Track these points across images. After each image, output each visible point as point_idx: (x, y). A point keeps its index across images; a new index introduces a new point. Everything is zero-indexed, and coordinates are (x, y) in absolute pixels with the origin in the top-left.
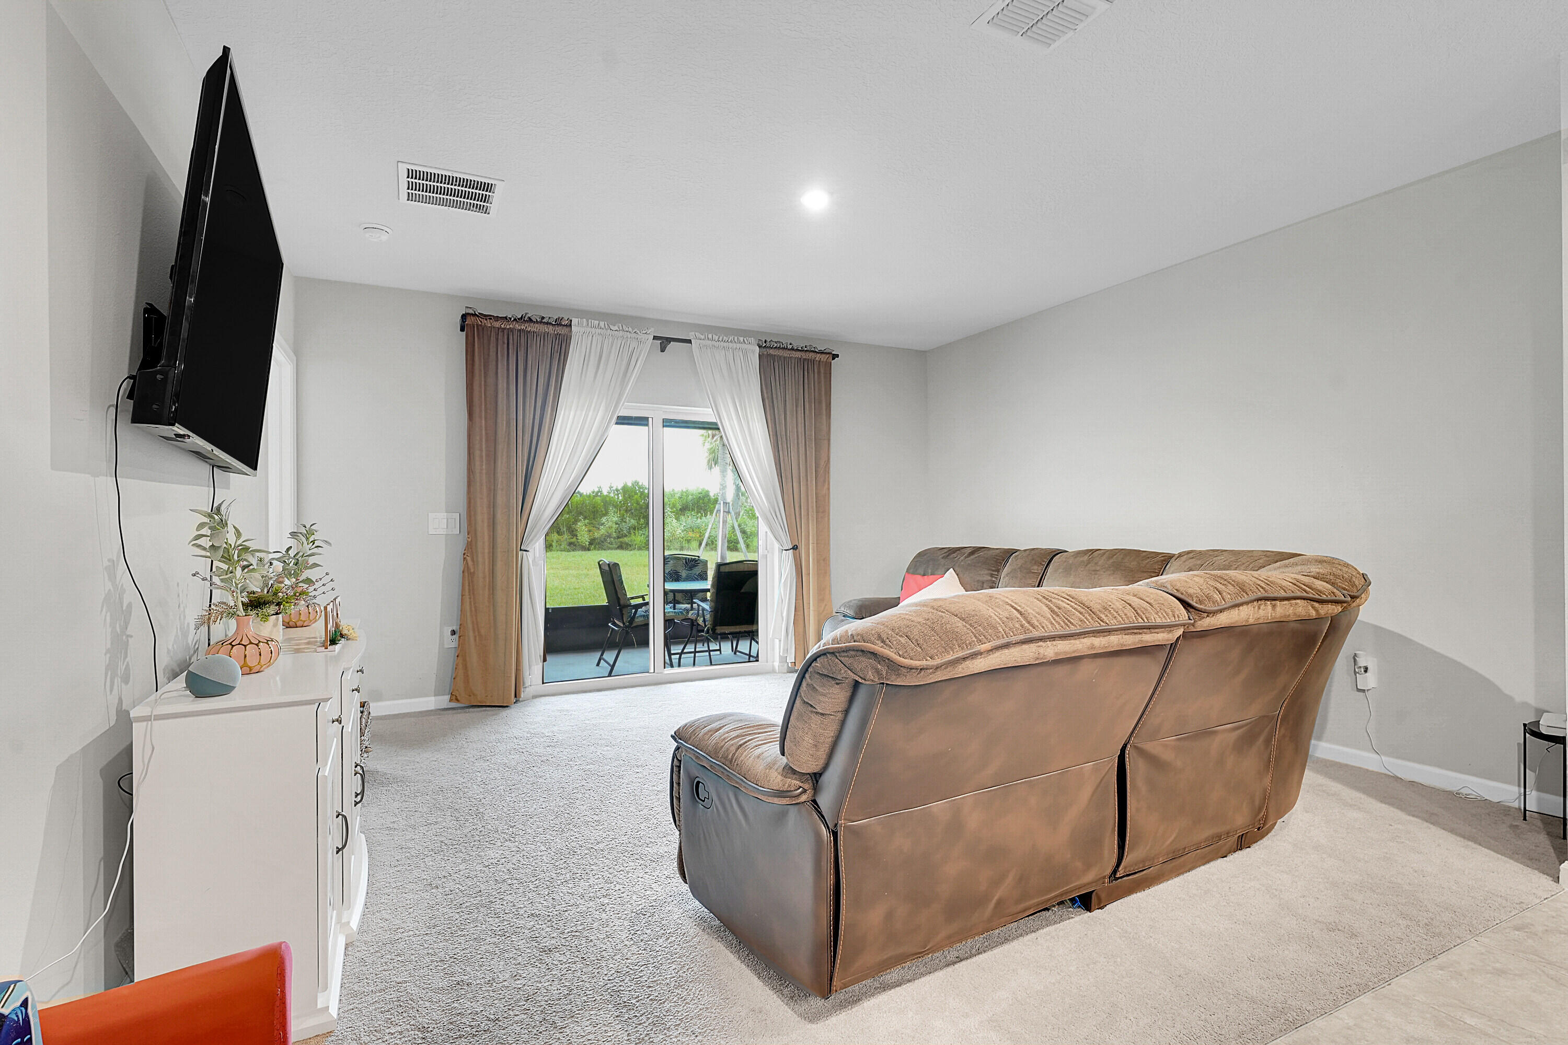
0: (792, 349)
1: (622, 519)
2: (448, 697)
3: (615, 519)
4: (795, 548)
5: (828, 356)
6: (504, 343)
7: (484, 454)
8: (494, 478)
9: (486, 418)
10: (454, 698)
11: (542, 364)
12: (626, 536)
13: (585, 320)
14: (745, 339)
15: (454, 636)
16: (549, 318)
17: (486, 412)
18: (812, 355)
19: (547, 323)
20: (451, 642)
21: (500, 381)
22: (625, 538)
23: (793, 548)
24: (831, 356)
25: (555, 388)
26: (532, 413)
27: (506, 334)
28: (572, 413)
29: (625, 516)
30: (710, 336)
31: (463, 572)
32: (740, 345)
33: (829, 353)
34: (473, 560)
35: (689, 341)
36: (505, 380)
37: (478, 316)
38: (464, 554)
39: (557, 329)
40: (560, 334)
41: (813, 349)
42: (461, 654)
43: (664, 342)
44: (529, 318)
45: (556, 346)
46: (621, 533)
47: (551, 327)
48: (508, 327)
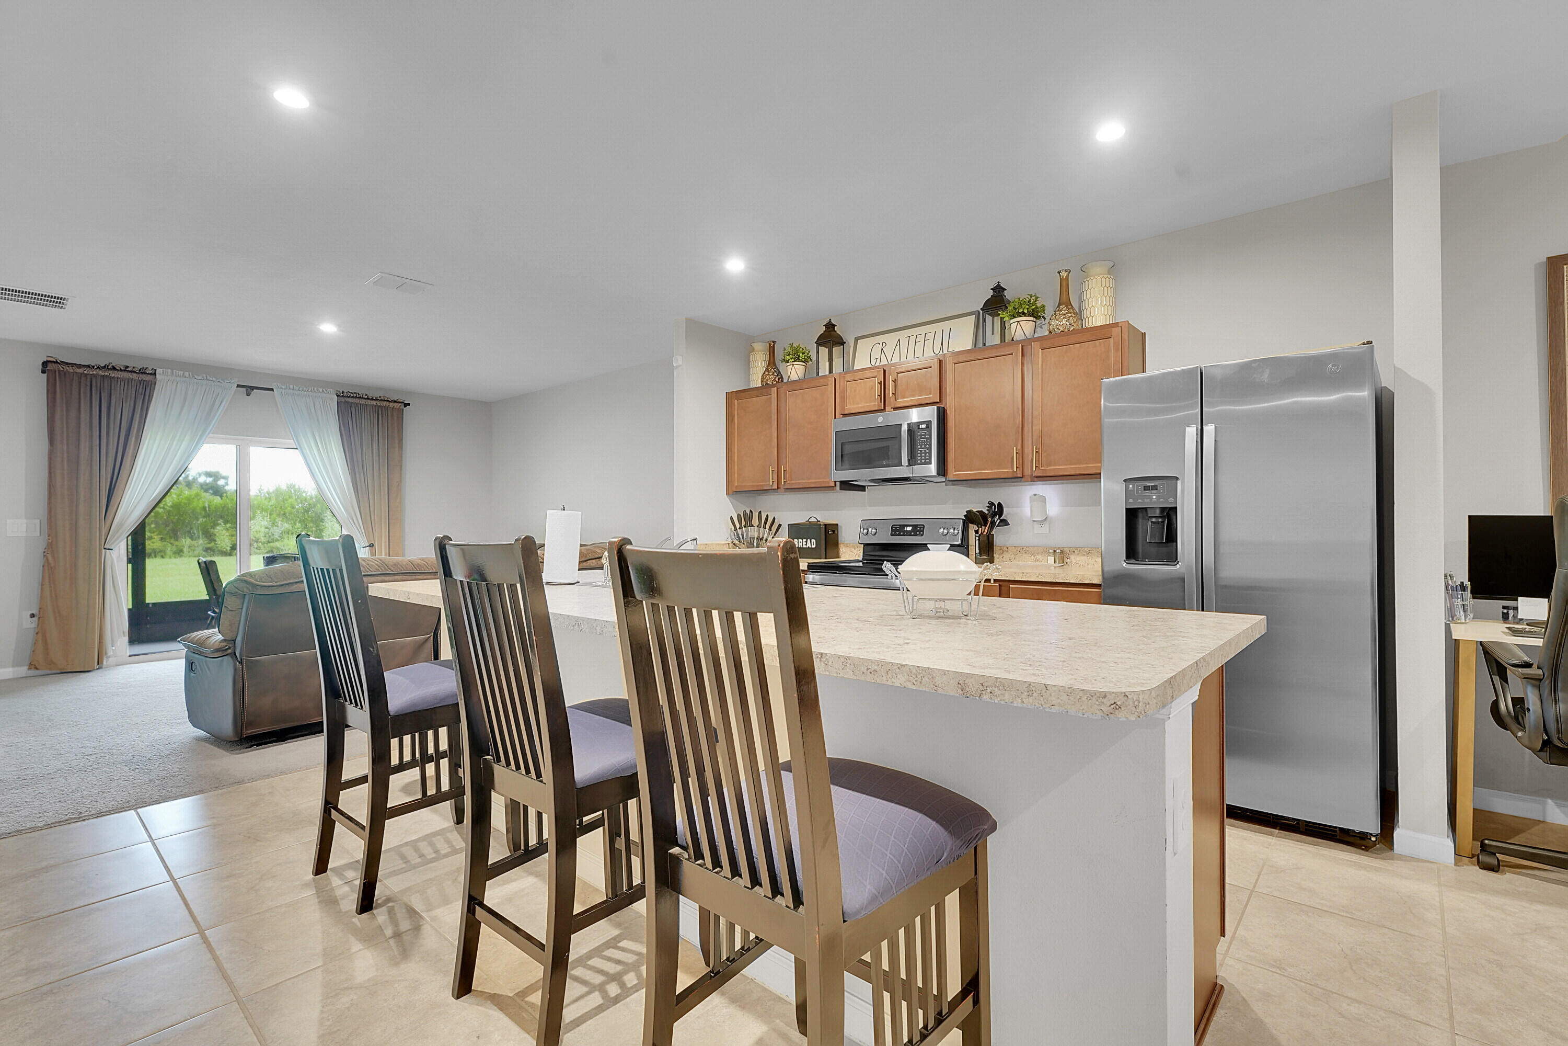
0: (368, 399)
1: (273, 523)
2: (26, 668)
3: (265, 523)
4: (371, 546)
5: (400, 404)
6: (86, 385)
7: (66, 472)
8: (77, 492)
9: (68, 444)
10: (33, 666)
11: (126, 402)
12: (277, 540)
13: (169, 370)
14: (324, 390)
15: (33, 619)
16: (134, 367)
17: (68, 440)
18: (385, 403)
19: (131, 372)
20: (31, 624)
21: (83, 415)
22: (277, 543)
23: (370, 546)
24: (403, 404)
25: (140, 422)
26: (116, 441)
27: (89, 380)
28: (157, 442)
29: (277, 520)
30: (291, 387)
31: (43, 566)
32: (320, 394)
33: (401, 402)
34: (53, 557)
35: (272, 390)
36: (88, 415)
37: (59, 364)
38: (44, 552)
39: (141, 376)
40: (144, 380)
41: (386, 399)
42: (41, 632)
43: (250, 389)
44: (113, 366)
45: (141, 390)
46: (272, 537)
47: (135, 375)
48: (91, 373)
